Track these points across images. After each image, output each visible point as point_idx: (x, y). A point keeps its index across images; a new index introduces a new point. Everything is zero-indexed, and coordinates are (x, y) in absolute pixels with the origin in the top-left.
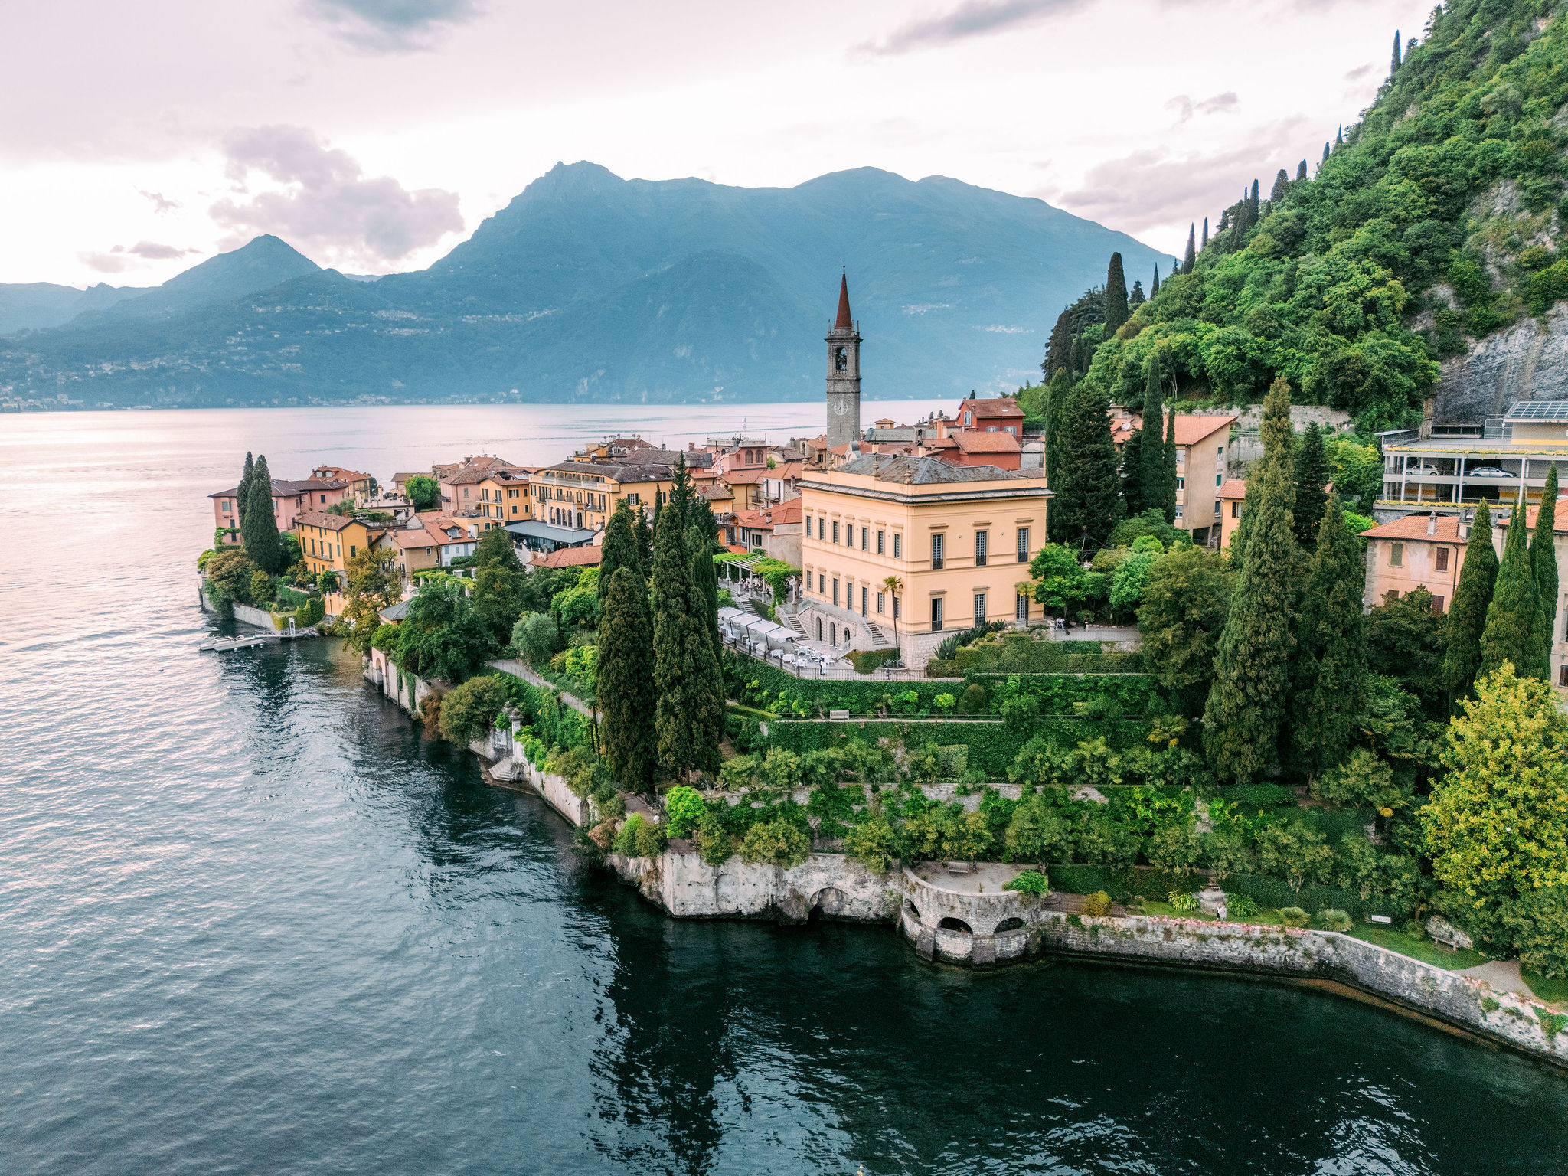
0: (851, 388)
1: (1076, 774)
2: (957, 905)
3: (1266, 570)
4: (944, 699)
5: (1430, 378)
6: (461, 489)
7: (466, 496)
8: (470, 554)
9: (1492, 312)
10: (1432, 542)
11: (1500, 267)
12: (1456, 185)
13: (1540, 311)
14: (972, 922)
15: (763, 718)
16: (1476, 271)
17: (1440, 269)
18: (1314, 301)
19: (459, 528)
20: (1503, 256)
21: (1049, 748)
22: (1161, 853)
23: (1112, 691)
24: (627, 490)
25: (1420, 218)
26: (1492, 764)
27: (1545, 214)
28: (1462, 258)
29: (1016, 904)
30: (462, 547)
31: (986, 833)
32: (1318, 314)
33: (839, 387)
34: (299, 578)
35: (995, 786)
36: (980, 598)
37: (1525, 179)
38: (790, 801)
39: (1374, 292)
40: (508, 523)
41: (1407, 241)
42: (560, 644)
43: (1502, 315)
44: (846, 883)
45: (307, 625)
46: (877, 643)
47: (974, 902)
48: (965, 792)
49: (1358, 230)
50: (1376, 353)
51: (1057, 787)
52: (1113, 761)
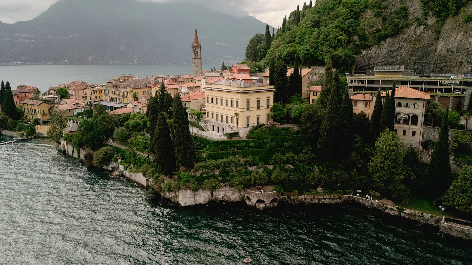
0: (199, 61)
1: (286, 162)
2: (261, 196)
3: (333, 108)
4: (252, 144)
5: (354, 60)
6: (77, 92)
7: (78, 93)
8: (83, 111)
9: (367, 43)
10: (364, 101)
11: (368, 32)
12: (357, 10)
13: (378, 43)
14: (265, 200)
15: (203, 152)
16: (363, 33)
17: (355, 32)
18: (325, 39)
19: (78, 104)
20: (369, 29)
21: (280, 155)
22: (309, 179)
23: (293, 140)
24: (135, 91)
25: (349, 19)
26: (385, 152)
27: (379, 19)
28: (360, 30)
29: (275, 195)
30: (80, 109)
31: (267, 177)
32: (326, 43)
33: (196, 60)
34: (25, 120)
35: (266, 166)
36: (258, 118)
37: (374, 9)
38: (214, 174)
39: (340, 37)
40: (95, 102)
41: (346, 24)
42: (129, 137)
43: (370, 44)
44: (230, 194)
45: (30, 135)
46: (232, 131)
47: (265, 195)
48: (259, 168)
49: (334, 21)
50: (342, 53)
51: (282, 165)
52: (296, 157)
